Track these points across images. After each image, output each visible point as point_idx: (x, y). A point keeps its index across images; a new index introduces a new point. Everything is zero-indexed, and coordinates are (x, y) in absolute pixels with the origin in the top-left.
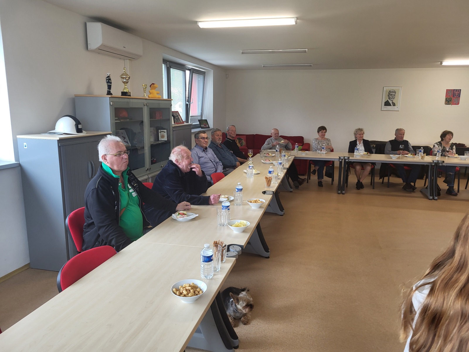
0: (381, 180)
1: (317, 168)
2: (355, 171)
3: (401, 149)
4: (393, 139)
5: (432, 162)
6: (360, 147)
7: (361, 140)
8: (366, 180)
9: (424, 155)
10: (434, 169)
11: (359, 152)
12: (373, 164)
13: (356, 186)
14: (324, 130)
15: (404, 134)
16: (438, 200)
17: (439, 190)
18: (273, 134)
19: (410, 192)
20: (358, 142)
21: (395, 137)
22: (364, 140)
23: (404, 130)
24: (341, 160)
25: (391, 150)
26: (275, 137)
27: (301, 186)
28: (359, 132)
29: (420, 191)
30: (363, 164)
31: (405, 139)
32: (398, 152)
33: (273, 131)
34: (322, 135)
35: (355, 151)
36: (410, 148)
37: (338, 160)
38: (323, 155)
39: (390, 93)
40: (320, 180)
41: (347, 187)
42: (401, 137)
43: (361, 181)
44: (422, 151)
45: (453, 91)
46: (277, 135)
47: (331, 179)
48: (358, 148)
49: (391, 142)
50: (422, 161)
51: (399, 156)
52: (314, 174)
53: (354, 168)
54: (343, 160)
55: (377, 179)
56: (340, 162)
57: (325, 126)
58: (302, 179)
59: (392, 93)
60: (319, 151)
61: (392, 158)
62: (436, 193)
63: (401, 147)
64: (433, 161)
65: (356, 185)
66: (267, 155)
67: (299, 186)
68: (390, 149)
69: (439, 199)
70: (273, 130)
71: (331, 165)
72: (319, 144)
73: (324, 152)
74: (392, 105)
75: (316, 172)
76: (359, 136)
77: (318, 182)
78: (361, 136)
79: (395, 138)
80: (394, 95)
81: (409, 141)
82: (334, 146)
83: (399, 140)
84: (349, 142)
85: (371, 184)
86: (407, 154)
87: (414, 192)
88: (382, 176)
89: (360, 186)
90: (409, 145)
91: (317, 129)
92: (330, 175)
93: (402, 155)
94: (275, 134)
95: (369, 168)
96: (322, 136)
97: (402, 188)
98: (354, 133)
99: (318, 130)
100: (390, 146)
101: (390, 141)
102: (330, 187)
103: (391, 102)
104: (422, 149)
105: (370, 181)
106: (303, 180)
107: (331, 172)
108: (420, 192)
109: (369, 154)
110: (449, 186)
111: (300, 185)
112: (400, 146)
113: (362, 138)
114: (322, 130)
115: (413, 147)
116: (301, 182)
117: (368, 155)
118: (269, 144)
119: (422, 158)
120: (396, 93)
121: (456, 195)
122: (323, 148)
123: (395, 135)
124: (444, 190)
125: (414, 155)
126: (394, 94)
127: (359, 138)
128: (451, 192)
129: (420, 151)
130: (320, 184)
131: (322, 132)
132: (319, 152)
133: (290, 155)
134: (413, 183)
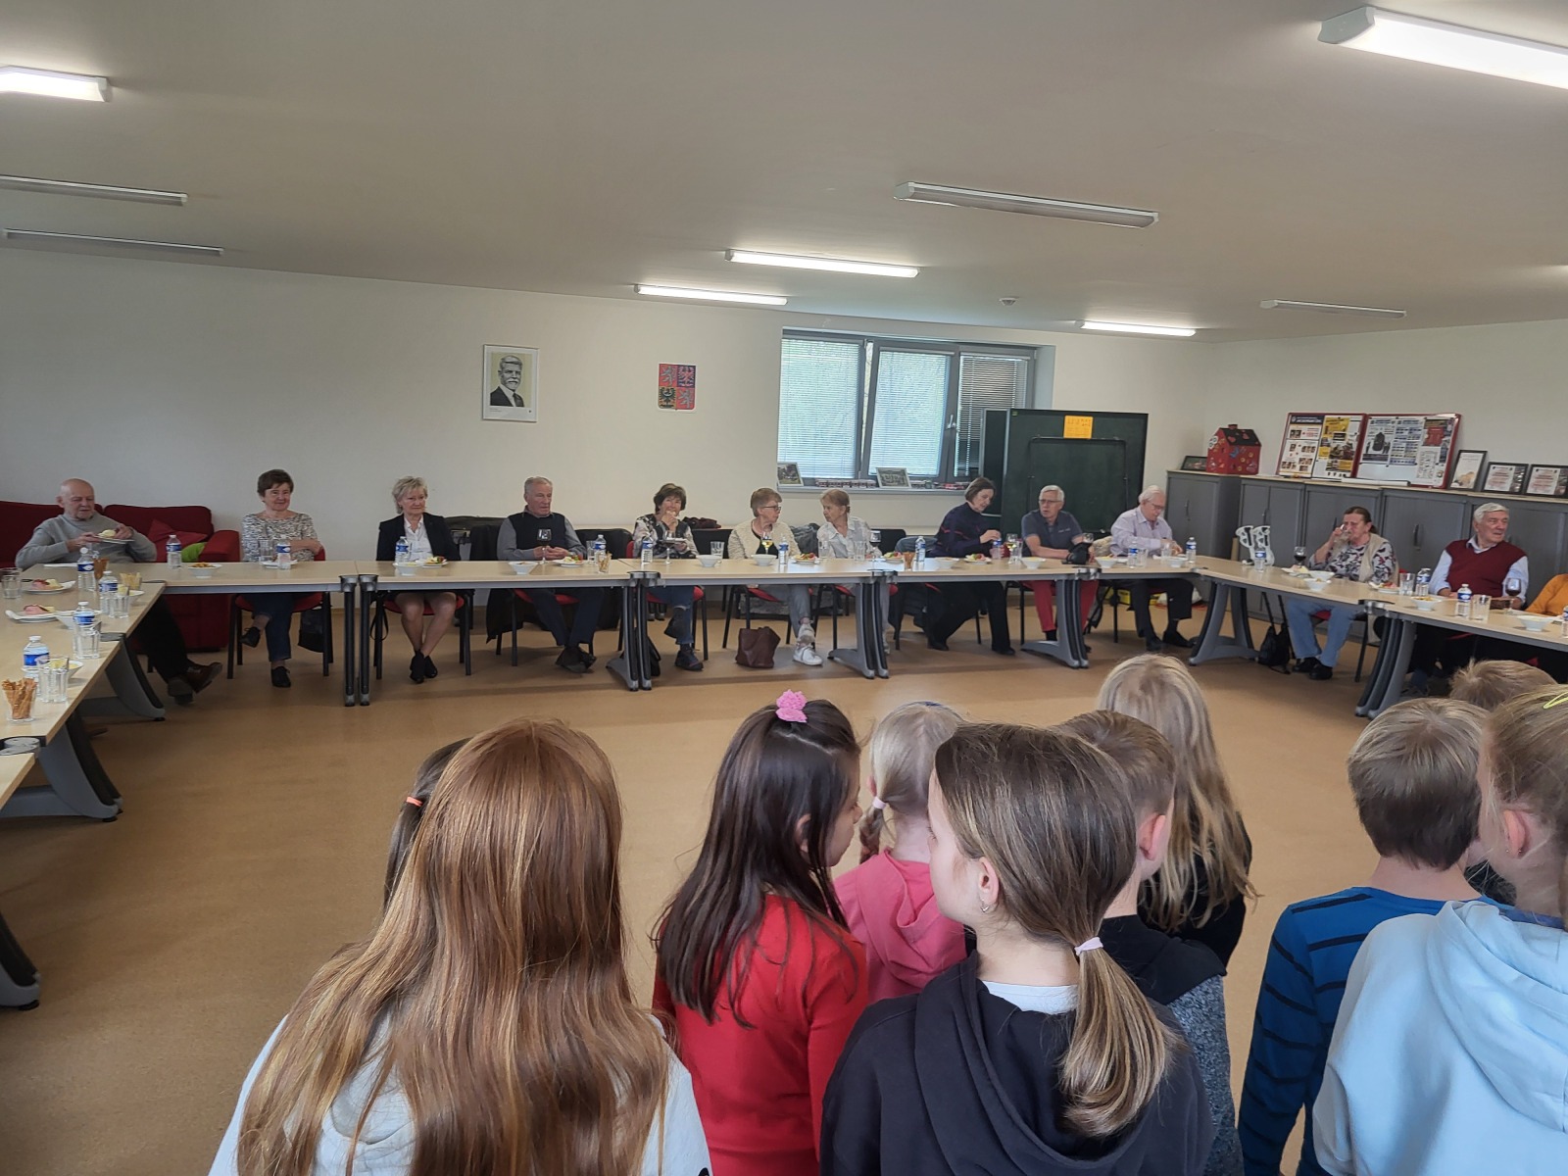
0: (494, 643)
1: (264, 620)
2: (404, 622)
3: (544, 543)
4: (521, 510)
5: (629, 578)
6: (417, 540)
7: (416, 515)
8: (443, 648)
9: (607, 559)
10: (636, 598)
11: (412, 558)
12: (464, 594)
13: (410, 672)
14: (280, 482)
15: (550, 495)
16: (654, 690)
17: (654, 657)
18: (64, 501)
19: (579, 673)
20: (408, 525)
21: (526, 504)
22: (427, 517)
23: (550, 483)
24: (347, 590)
25: (515, 547)
26: (77, 509)
27: (201, 692)
28: (410, 490)
29: (607, 667)
30: (428, 597)
31: (553, 510)
32: (535, 551)
33: (66, 489)
34: (275, 503)
35: (398, 554)
36: (572, 539)
37: (339, 589)
38: (281, 574)
39: (504, 364)
40: (279, 664)
41: (379, 676)
42: (542, 505)
43: (425, 653)
44: (603, 547)
45: (675, 370)
46: (84, 503)
47: (321, 654)
48: (407, 543)
49: (513, 518)
50: (601, 576)
51: (535, 563)
52: (254, 644)
53: (399, 610)
54: (358, 589)
55: (479, 642)
56: (346, 593)
57: (286, 471)
58: (200, 667)
59: (510, 367)
60: (266, 560)
61: (515, 573)
62: (648, 669)
63: (542, 535)
64: (632, 575)
65: (411, 668)
66: (39, 587)
67: (194, 694)
68: (513, 544)
69: (654, 685)
70: (65, 483)
71: (320, 607)
72: (267, 533)
73: (285, 562)
74: (513, 402)
75: (259, 638)
76: (410, 502)
77: (272, 671)
78: (417, 502)
79: (526, 507)
80: (517, 372)
81: (566, 517)
82: (323, 540)
83: (538, 514)
84: (378, 525)
85: (462, 661)
86: (562, 557)
87: (591, 672)
88: (494, 633)
89: (422, 669)
90: (567, 527)
91: (257, 480)
92: (317, 639)
93: (547, 559)
94: (72, 500)
95: (448, 609)
96: (277, 507)
97: (557, 663)
98: (393, 493)
99: (259, 484)
100: (513, 534)
101: (510, 517)
102: (318, 686)
103: (509, 394)
104: (600, 540)
105: (458, 651)
106: (209, 671)
107: (321, 631)
108: (606, 670)
109: (445, 562)
110: (681, 646)
111: (197, 692)
112: (537, 533)
113: (420, 511)
114: (275, 485)
115: (577, 532)
116: (200, 679)
117: (443, 566)
118: (52, 542)
119: (603, 565)
120: (523, 367)
121: (699, 668)
122: (281, 550)
123: (526, 498)
124: (668, 656)
125: (580, 559)
126: (516, 368)
127: (412, 508)
128: (687, 662)
129: (597, 547)
130: (280, 679)
131: (275, 492)
132: (265, 563)
133: (141, 582)
134: (587, 645)
